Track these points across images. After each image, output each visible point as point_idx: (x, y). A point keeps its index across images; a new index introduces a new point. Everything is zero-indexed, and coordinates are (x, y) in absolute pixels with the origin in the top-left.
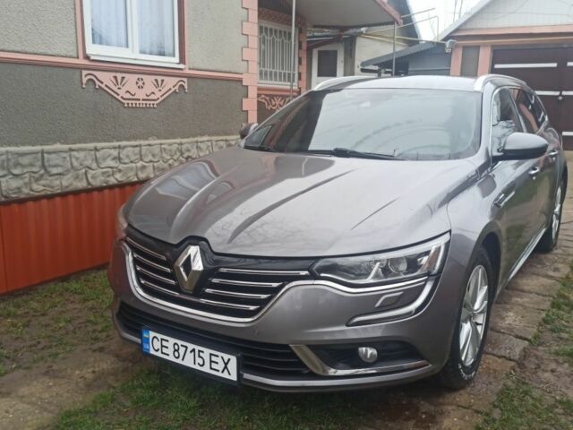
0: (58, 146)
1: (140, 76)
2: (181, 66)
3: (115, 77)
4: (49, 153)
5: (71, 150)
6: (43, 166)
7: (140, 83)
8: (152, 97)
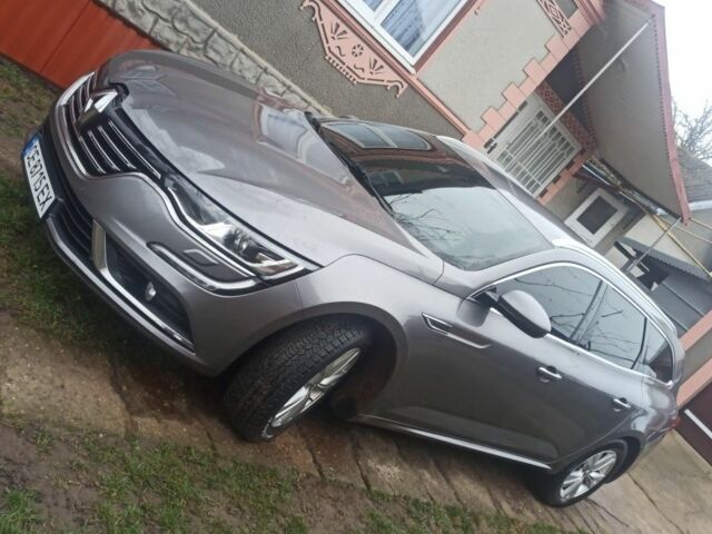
0: (234, 38)
1: (363, 45)
2: (412, 70)
3: (338, 26)
4: (220, 35)
5: (242, 51)
6: (206, 42)
7: (357, 51)
8: (359, 72)
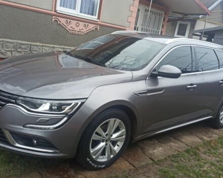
0: (38, 44)
1: (78, 22)
2: (98, 20)
3: (67, 21)
4: (34, 45)
5: (43, 46)
6: (30, 50)
7: (78, 25)
8: (82, 31)
